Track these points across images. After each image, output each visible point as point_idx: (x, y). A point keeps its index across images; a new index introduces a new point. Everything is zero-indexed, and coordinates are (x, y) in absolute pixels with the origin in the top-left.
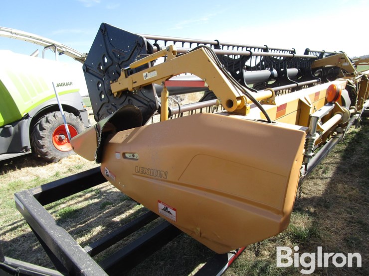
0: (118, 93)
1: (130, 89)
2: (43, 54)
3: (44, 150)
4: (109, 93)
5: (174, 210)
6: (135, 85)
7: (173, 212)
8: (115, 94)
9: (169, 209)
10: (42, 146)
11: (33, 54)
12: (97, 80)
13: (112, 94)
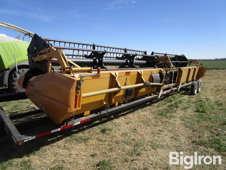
0: (36, 61)
1: (39, 61)
2: (24, 37)
3: (15, 88)
4: (33, 61)
5: (44, 106)
6: (41, 60)
7: (43, 107)
8: (35, 62)
9: (42, 106)
10: (14, 86)
11: (17, 37)
12: (32, 56)
13: (34, 62)
